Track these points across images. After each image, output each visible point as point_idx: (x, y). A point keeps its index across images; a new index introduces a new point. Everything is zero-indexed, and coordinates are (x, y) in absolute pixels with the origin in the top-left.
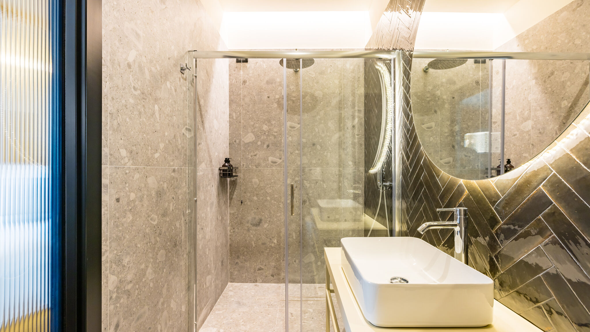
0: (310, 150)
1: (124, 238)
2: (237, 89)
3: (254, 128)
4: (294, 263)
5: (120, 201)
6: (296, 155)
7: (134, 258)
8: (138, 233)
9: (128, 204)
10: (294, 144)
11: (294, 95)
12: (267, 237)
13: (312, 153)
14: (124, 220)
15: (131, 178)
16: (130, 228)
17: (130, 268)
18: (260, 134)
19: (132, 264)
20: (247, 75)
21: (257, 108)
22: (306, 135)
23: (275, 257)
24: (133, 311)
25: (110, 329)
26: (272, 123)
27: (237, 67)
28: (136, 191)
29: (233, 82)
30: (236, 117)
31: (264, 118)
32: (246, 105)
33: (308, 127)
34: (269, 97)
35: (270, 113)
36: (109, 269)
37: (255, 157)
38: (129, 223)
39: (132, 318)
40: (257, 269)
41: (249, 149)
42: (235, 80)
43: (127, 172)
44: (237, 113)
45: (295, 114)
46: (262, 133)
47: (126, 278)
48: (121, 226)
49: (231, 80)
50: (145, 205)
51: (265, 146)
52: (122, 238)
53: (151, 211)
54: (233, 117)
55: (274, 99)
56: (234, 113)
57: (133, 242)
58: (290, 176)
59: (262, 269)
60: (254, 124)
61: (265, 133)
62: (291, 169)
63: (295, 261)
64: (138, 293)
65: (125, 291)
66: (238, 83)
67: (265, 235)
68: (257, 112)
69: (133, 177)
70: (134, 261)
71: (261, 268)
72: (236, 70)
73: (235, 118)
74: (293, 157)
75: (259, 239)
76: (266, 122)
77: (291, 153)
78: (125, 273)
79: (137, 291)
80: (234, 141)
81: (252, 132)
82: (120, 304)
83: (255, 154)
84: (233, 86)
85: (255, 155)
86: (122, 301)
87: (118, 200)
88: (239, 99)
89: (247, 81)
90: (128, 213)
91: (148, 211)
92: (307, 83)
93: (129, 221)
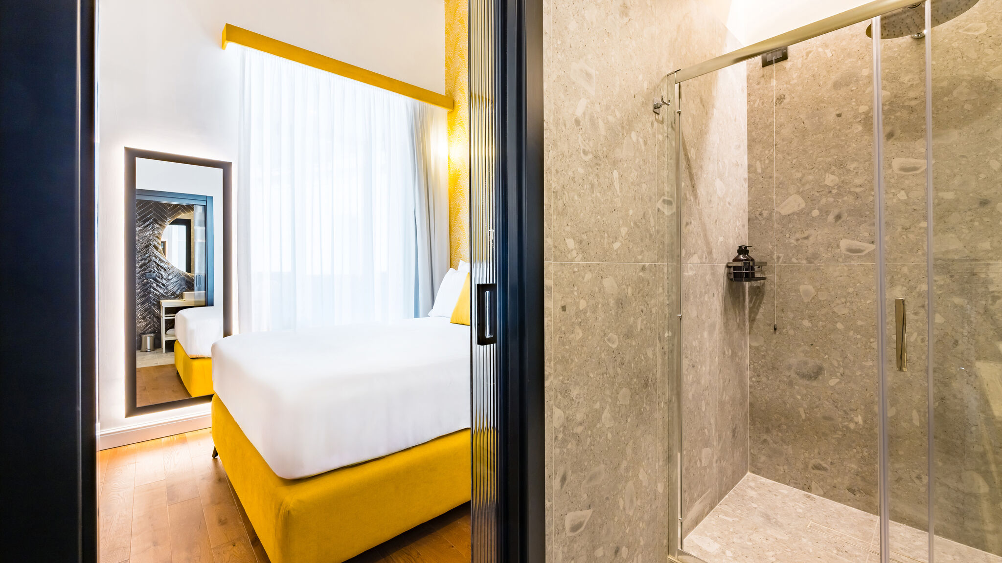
0: (968, 219)
1: (572, 361)
2: (763, 116)
3: (803, 185)
4: (917, 481)
5: (567, 309)
6: (922, 231)
7: (585, 391)
8: (590, 357)
9: (577, 314)
10: (915, 207)
11: (912, 94)
12: (836, 407)
13: (976, 224)
14: (573, 336)
15: (580, 279)
16: (580, 349)
17: (580, 404)
18: (818, 194)
19: (582, 400)
20: (786, 83)
21: (809, 143)
22: (957, 181)
23: (858, 452)
24: (585, 466)
25: (555, 479)
26: (848, 167)
27: (763, 76)
28: (587, 298)
29: (756, 105)
30: (762, 169)
31: (829, 160)
32: (785, 143)
33: (963, 162)
34: (839, 115)
35: (843, 147)
36: (554, 399)
37: (806, 241)
38: (578, 341)
39: (582, 474)
40: (810, 465)
41: (790, 226)
42: (760, 99)
43: (576, 270)
44: (765, 160)
45: (915, 139)
46: (823, 193)
47: (574, 417)
48: (568, 344)
49: (752, 103)
50: (600, 318)
51: (831, 218)
52: (570, 360)
53: (608, 328)
54: (756, 170)
55: (855, 117)
56: (758, 162)
57: (584, 368)
58: (903, 280)
59: (825, 469)
60: (804, 175)
61: (830, 192)
62: (904, 265)
63: (919, 478)
64: (590, 443)
65: (573, 434)
66: (765, 104)
67: (832, 402)
68: (811, 152)
69: (583, 278)
70: (585, 396)
71: (820, 465)
72: (762, 81)
73: (759, 171)
74: (911, 236)
75: (817, 407)
76: (833, 168)
77: (905, 229)
78: (573, 410)
79: (589, 439)
80: (758, 213)
81: (798, 193)
82: (568, 450)
83: (806, 235)
84: (756, 112)
85: (807, 238)
86: (569, 446)
87: (564, 308)
88: (767, 134)
89: (786, 96)
90: (577, 327)
91: (604, 328)
92: (959, 54)
93: (578, 338)
